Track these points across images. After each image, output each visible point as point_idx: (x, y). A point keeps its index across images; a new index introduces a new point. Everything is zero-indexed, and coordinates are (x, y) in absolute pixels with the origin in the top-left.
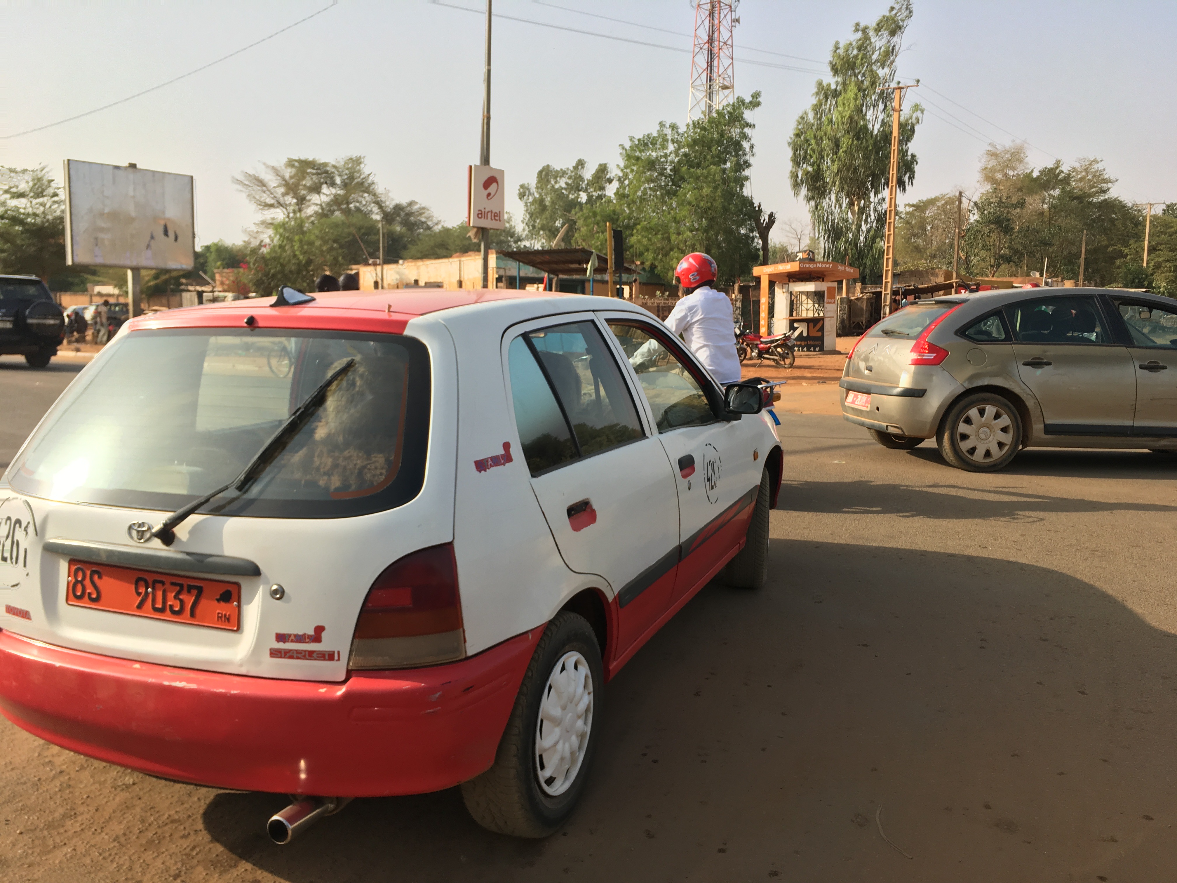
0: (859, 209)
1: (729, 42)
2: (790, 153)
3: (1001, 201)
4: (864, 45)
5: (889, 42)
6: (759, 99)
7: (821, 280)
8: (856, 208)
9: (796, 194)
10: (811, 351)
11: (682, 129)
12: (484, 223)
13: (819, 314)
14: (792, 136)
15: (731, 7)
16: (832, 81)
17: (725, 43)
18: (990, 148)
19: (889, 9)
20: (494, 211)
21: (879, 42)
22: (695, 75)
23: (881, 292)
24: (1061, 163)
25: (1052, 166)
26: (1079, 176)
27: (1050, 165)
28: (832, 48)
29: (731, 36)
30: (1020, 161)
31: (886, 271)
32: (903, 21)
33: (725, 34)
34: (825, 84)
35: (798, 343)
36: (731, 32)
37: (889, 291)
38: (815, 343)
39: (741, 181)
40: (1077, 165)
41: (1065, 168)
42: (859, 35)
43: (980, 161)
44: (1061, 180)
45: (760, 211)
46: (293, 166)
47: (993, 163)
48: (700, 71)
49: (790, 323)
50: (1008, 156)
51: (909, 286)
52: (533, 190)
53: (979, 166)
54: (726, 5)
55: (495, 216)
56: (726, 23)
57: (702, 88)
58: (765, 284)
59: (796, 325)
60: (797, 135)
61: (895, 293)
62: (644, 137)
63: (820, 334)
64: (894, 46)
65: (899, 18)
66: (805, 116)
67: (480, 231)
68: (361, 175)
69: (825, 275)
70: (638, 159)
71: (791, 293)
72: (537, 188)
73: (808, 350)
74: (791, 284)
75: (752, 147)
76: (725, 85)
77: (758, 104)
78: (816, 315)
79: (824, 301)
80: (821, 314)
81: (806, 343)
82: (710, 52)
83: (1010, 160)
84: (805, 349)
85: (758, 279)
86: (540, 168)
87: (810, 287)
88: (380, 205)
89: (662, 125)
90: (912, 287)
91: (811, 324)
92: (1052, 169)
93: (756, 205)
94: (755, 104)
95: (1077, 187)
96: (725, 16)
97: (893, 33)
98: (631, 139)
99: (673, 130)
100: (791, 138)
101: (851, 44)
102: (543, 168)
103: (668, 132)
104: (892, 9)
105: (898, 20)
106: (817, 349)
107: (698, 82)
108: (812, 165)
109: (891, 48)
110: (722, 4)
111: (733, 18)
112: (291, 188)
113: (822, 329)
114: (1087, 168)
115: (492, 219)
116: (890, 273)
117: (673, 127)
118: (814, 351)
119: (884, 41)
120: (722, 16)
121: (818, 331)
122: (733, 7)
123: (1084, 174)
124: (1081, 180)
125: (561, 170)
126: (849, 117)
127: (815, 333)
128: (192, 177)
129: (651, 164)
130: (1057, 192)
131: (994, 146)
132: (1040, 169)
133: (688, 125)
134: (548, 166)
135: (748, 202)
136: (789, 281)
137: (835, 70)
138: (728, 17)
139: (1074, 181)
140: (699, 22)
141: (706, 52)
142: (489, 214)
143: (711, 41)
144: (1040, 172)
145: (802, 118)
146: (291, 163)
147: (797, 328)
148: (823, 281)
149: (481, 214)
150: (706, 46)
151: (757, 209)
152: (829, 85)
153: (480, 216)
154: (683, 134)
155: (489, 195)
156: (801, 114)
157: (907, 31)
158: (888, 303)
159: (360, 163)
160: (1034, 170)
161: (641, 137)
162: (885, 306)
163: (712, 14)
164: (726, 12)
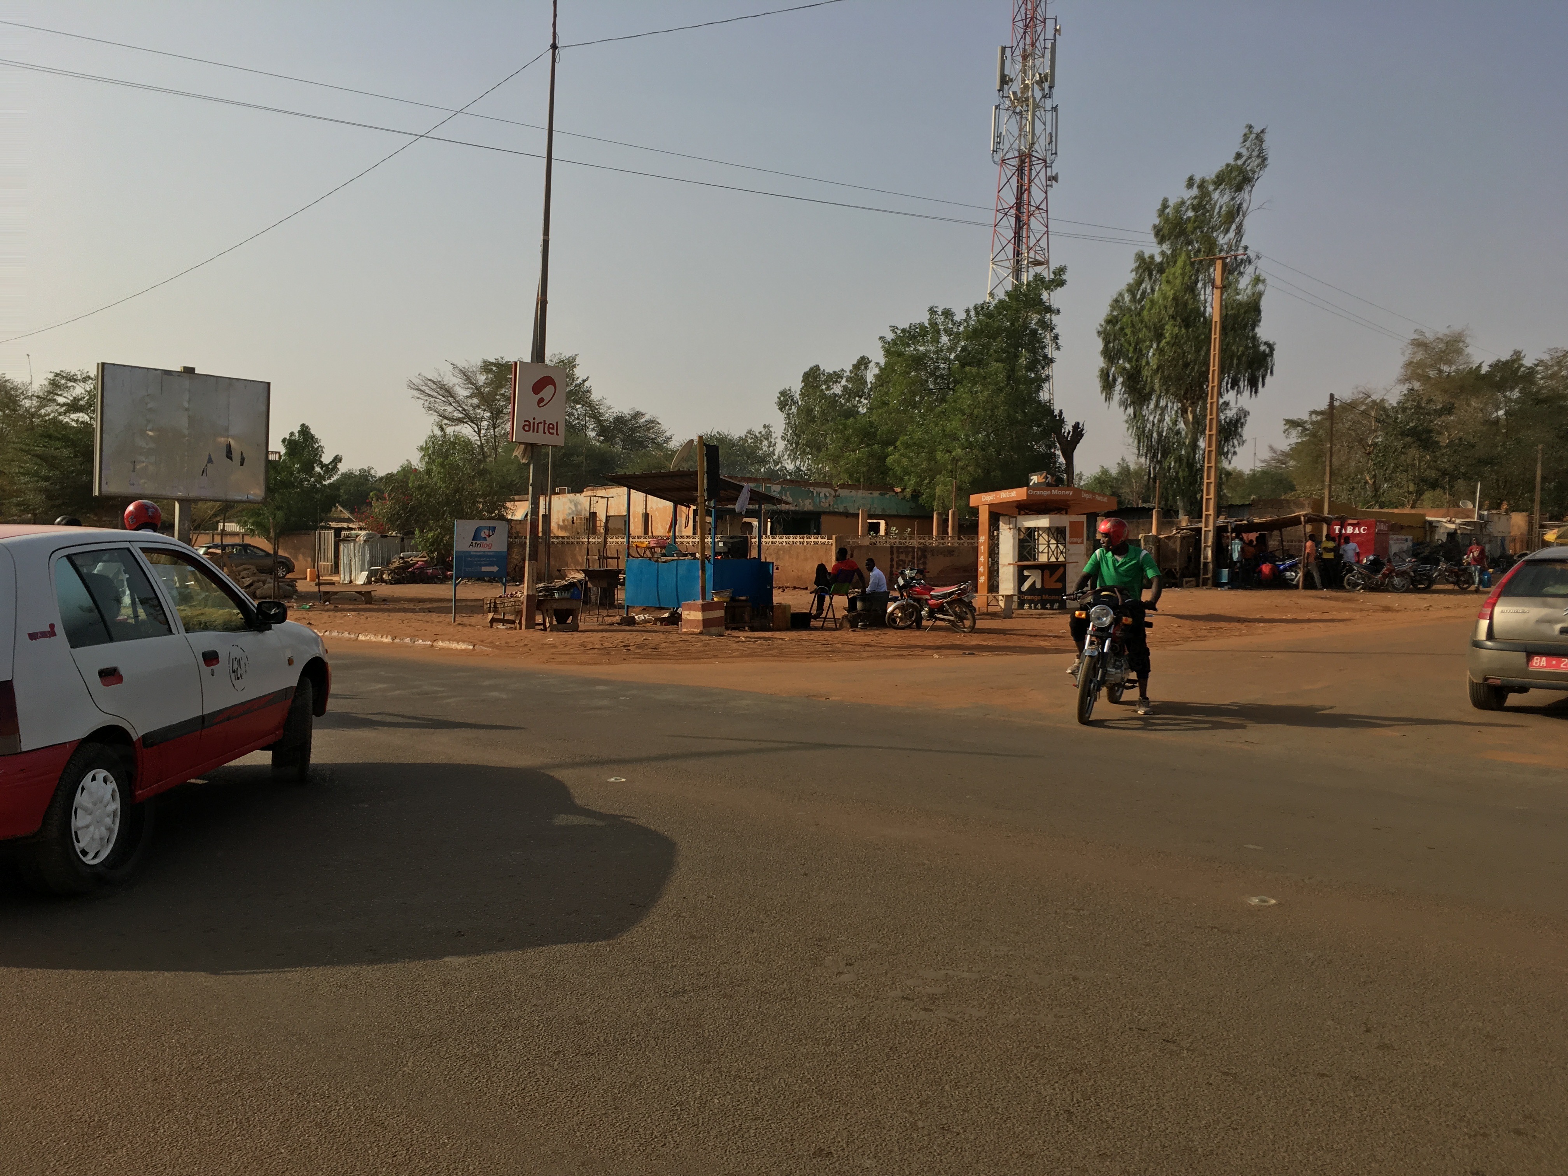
0: (1193, 418)
1: (1043, 206)
2: (1100, 345)
3: (1419, 407)
4: (1202, 204)
5: (1233, 199)
6: (1064, 277)
7: (1064, 512)
8: (1190, 417)
9: (1108, 398)
10: (1047, 609)
11: (960, 316)
12: (532, 437)
13: (1057, 559)
14: (1103, 323)
15: (1045, 161)
16: (1155, 250)
17: (1038, 208)
18: (1416, 337)
19: (1234, 155)
20: (548, 422)
21: (1221, 199)
22: (998, 248)
23: (1201, 528)
24: (1522, 355)
25: (1509, 358)
26: (1550, 372)
27: (1505, 356)
28: (1159, 206)
29: (1046, 198)
30: (1459, 352)
31: (1207, 499)
32: (1254, 172)
33: (1037, 195)
34: (1147, 255)
35: (1030, 598)
36: (1046, 193)
37: (1211, 528)
38: (1053, 597)
39: (1040, 382)
40: (1546, 357)
41: (1528, 362)
42: (1195, 191)
43: (1403, 354)
44: (1521, 377)
45: (1062, 421)
46: (491, 371)
47: (1420, 356)
48: (1004, 242)
49: (1019, 571)
50: (1442, 346)
51: (1241, 521)
52: (797, 396)
53: (1402, 360)
54: (1040, 159)
55: (549, 428)
56: (1039, 181)
57: (1007, 264)
58: (984, 517)
59: (1026, 573)
60: (1109, 322)
61: (1220, 531)
62: (910, 327)
63: (1059, 585)
64: (1241, 204)
65: (1248, 168)
66: (1120, 298)
67: (529, 448)
68: (573, 380)
69: (1069, 506)
70: (900, 354)
71: (1019, 529)
72: (802, 394)
73: (1043, 608)
74: (1019, 518)
75: (1056, 337)
76: (1036, 260)
77: (1062, 283)
78: (1053, 559)
79: (1065, 539)
80: (1061, 559)
81: (1039, 598)
82: (1018, 219)
83: (1444, 352)
84: (1039, 606)
85: (975, 511)
86: (807, 369)
87: (1043, 522)
88: (596, 416)
89: (932, 311)
90: (1245, 522)
91: (1047, 573)
92: (1507, 362)
93: (1056, 413)
94: (1058, 282)
95: (1546, 387)
96: (1038, 173)
97: (1239, 188)
98: (894, 329)
99: (946, 317)
100: (1101, 326)
101: (1183, 203)
102: (811, 369)
103: (940, 320)
104: (1239, 156)
105: (1247, 171)
106: (1056, 606)
107: (1002, 256)
108: (1130, 361)
109: (1237, 206)
110: (1034, 159)
111: (1049, 174)
112: (486, 399)
113: (1063, 579)
114: (1561, 361)
115: (545, 433)
116: (1212, 503)
117: (947, 313)
118: (1052, 609)
119: (1226, 198)
120: (1034, 173)
121: (1057, 581)
122: (1048, 161)
123: (1556, 368)
124: (1552, 376)
125: (835, 372)
126: (1173, 299)
127: (1053, 585)
128: (269, 384)
129: (918, 361)
130: (1515, 394)
131: (1422, 333)
132: (1490, 363)
133: (967, 311)
134: (817, 367)
135: (1046, 410)
136: (1019, 514)
137: (1161, 235)
138: (1042, 175)
139: (1542, 379)
140: (1004, 180)
141: (1013, 220)
142: (541, 426)
143: (1019, 205)
144: (1490, 366)
145: (1116, 301)
146: (487, 367)
147: (1029, 576)
148: (1066, 514)
149: (529, 426)
150: (1013, 211)
151: (1058, 418)
152: (1152, 257)
153: (527, 428)
154: (960, 323)
155: (541, 400)
156: (1115, 297)
157: (1258, 185)
158: (1210, 543)
159: (574, 366)
160: (1483, 365)
161: (907, 326)
162: (1206, 547)
163: (1020, 171)
164: (1038, 168)
